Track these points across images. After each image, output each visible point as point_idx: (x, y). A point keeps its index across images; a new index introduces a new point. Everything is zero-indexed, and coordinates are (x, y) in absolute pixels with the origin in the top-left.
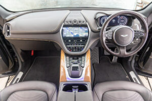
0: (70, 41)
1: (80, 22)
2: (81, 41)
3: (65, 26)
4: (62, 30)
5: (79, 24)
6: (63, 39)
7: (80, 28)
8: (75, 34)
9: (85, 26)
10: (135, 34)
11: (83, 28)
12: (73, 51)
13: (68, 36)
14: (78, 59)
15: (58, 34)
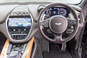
0: (14, 30)
1: (24, 13)
2: (25, 30)
3: (11, 17)
4: (8, 20)
5: (24, 15)
6: (8, 28)
7: (24, 18)
8: (20, 24)
9: (29, 17)
10: (68, 22)
11: (27, 19)
12: (17, 39)
13: (13, 26)
14: (21, 46)
15: (4, 24)
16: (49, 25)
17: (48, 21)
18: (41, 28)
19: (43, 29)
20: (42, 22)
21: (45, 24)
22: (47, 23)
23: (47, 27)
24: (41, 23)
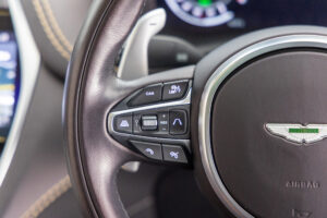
16: (193, 134)
17: (184, 86)
18: (103, 167)
19: (120, 175)
20: (112, 94)
21: (150, 122)
22: (172, 113)
23: (174, 155)
24: (102, 105)
